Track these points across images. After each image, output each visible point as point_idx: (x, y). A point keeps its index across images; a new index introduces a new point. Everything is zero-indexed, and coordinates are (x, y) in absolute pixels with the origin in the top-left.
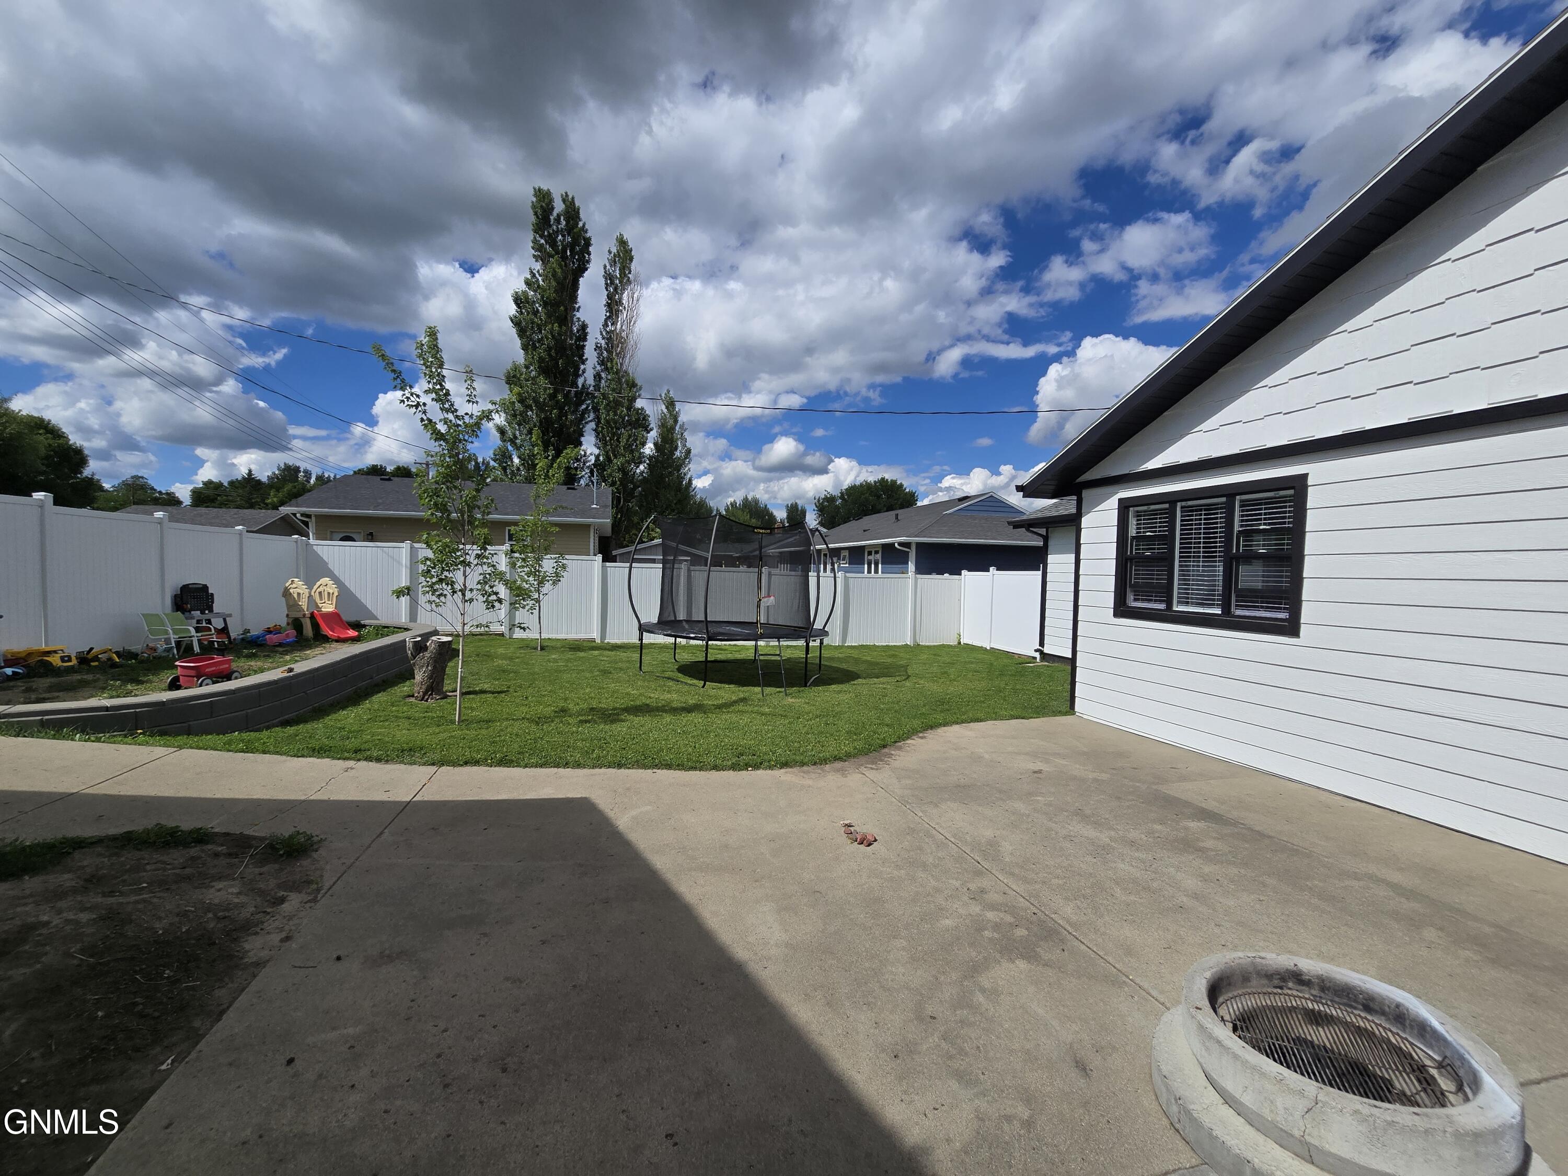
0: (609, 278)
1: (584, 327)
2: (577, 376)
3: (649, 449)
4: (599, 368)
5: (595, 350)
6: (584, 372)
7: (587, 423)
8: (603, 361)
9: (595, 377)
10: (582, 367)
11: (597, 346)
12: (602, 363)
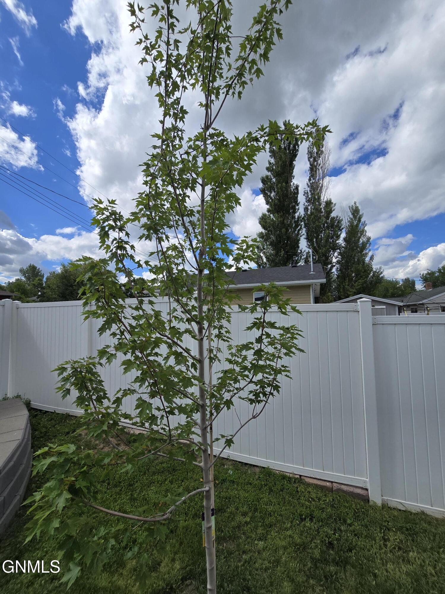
0: (310, 153)
1: (297, 187)
2: (295, 212)
3: (341, 241)
4: (306, 204)
5: (304, 195)
6: (298, 209)
7: (301, 236)
8: (309, 200)
9: (304, 210)
10: (297, 207)
11: (305, 193)
12: (308, 201)
